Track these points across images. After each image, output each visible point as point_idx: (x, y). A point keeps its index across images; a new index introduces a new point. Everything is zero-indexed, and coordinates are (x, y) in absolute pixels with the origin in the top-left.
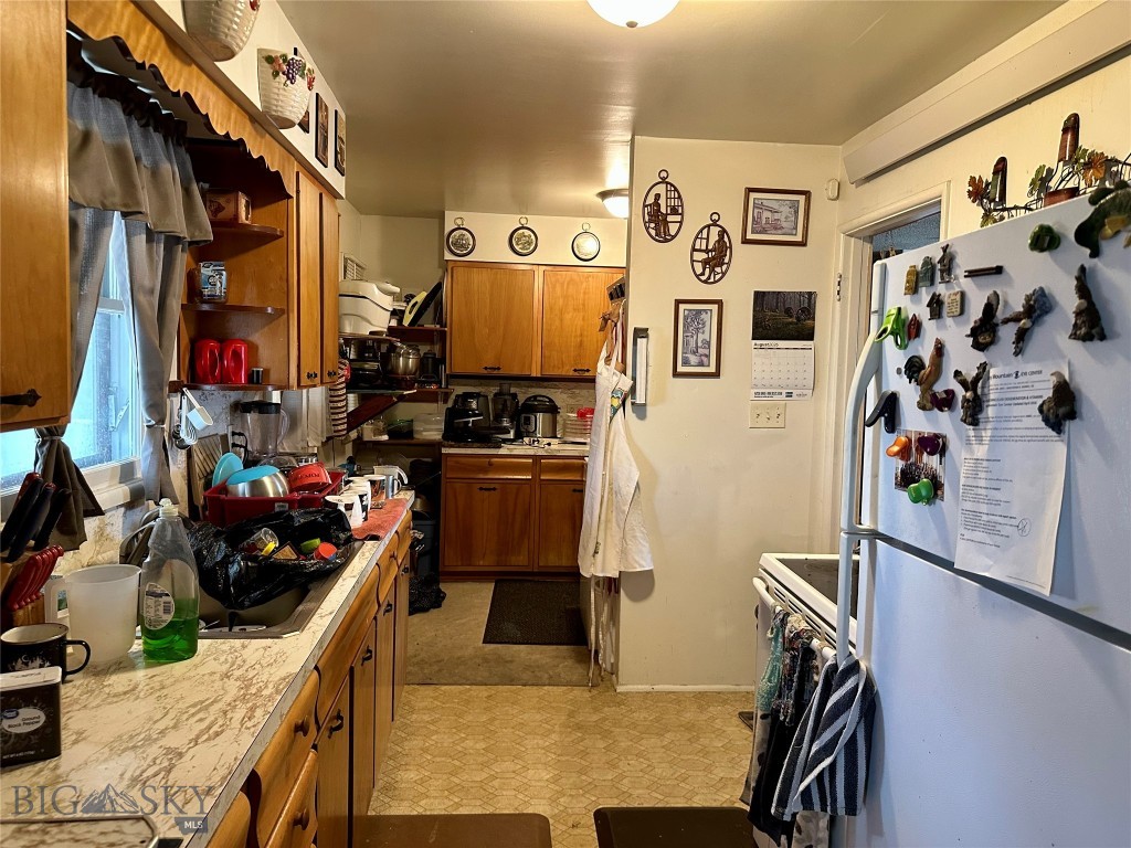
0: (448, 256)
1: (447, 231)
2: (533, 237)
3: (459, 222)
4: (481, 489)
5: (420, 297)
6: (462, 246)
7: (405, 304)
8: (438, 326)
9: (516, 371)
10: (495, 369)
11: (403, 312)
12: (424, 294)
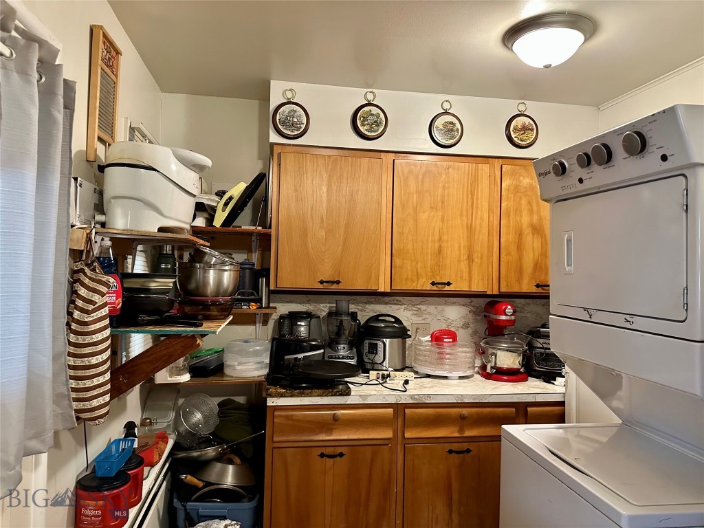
0: (274, 138)
1: (273, 106)
2: (382, 116)
3: (289, 95)
4: (322, 455)
5: (237, 190)
6: (293, 125)
7: (217, 198)
8: (260, 228)
9: (360, 285)
10: (333, 282)
11: (214, 209)
12: (242, 186)
